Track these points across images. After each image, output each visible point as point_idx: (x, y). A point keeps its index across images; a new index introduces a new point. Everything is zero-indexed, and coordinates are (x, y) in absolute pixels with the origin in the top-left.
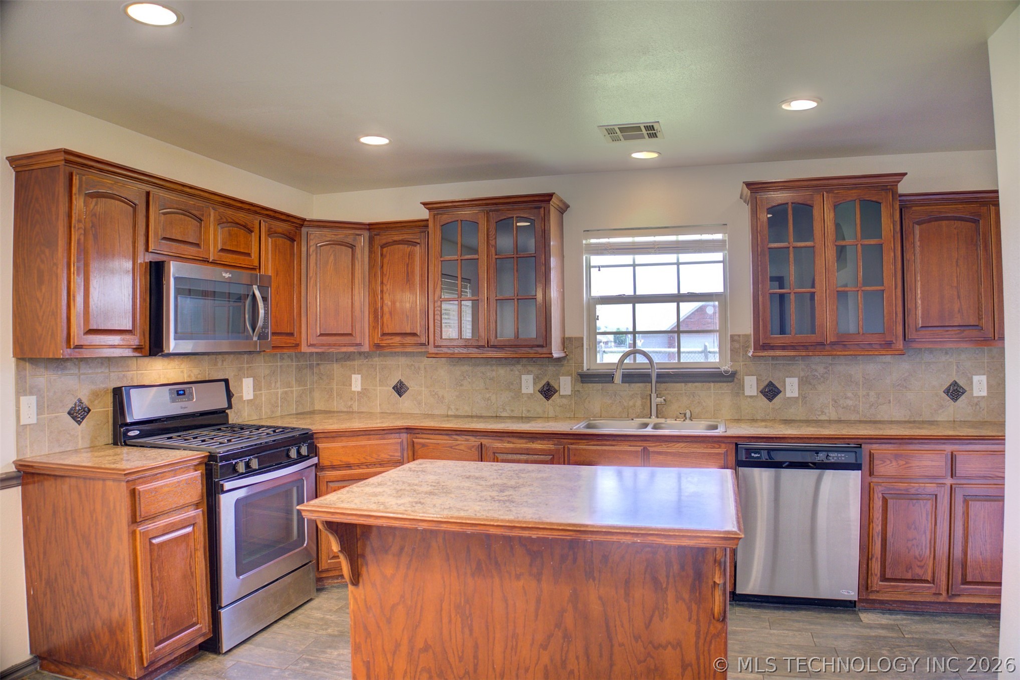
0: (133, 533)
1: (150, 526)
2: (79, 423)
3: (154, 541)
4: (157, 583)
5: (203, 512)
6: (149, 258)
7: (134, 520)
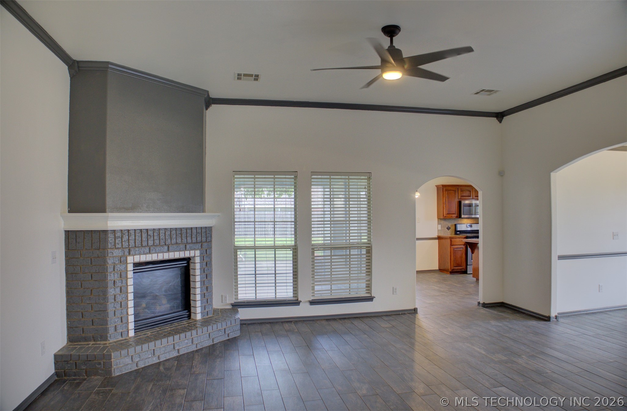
0: (451, 247)
1: (454, 246)
2: (449, 230)
3: (455, 249)
4: (455, 257)
5: (465, 247)
6: (459, 200)
7: (451, 245)
